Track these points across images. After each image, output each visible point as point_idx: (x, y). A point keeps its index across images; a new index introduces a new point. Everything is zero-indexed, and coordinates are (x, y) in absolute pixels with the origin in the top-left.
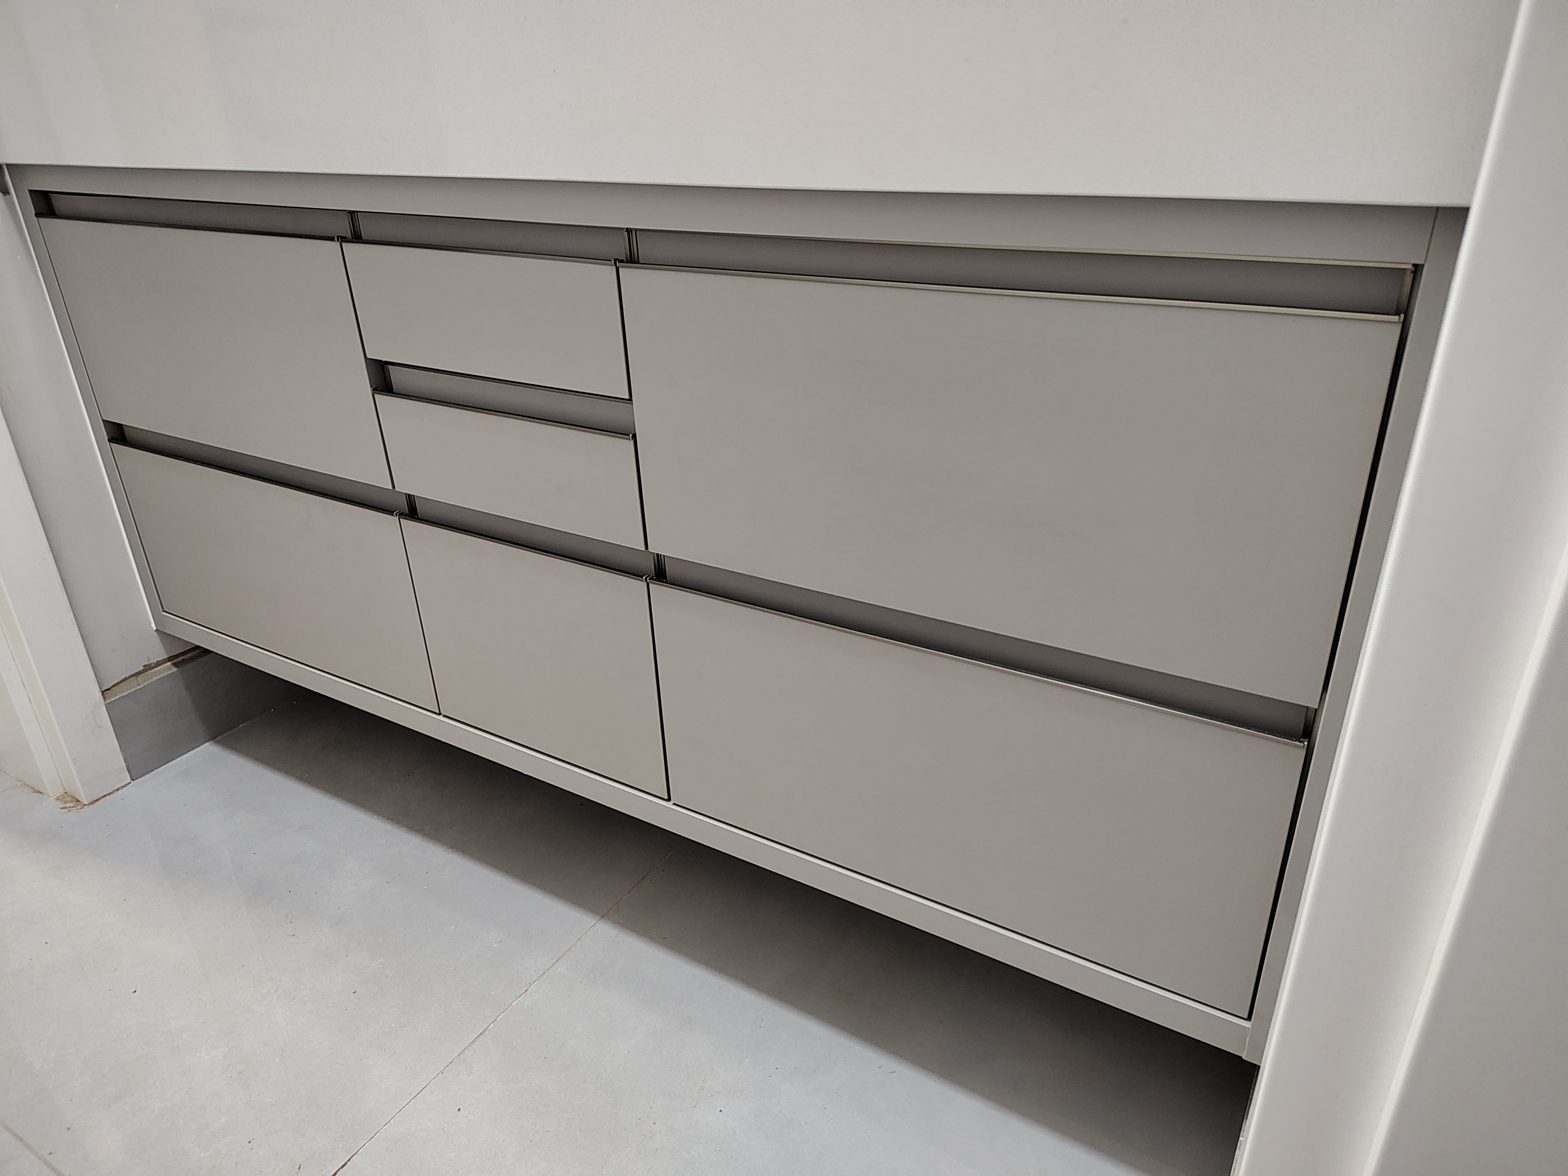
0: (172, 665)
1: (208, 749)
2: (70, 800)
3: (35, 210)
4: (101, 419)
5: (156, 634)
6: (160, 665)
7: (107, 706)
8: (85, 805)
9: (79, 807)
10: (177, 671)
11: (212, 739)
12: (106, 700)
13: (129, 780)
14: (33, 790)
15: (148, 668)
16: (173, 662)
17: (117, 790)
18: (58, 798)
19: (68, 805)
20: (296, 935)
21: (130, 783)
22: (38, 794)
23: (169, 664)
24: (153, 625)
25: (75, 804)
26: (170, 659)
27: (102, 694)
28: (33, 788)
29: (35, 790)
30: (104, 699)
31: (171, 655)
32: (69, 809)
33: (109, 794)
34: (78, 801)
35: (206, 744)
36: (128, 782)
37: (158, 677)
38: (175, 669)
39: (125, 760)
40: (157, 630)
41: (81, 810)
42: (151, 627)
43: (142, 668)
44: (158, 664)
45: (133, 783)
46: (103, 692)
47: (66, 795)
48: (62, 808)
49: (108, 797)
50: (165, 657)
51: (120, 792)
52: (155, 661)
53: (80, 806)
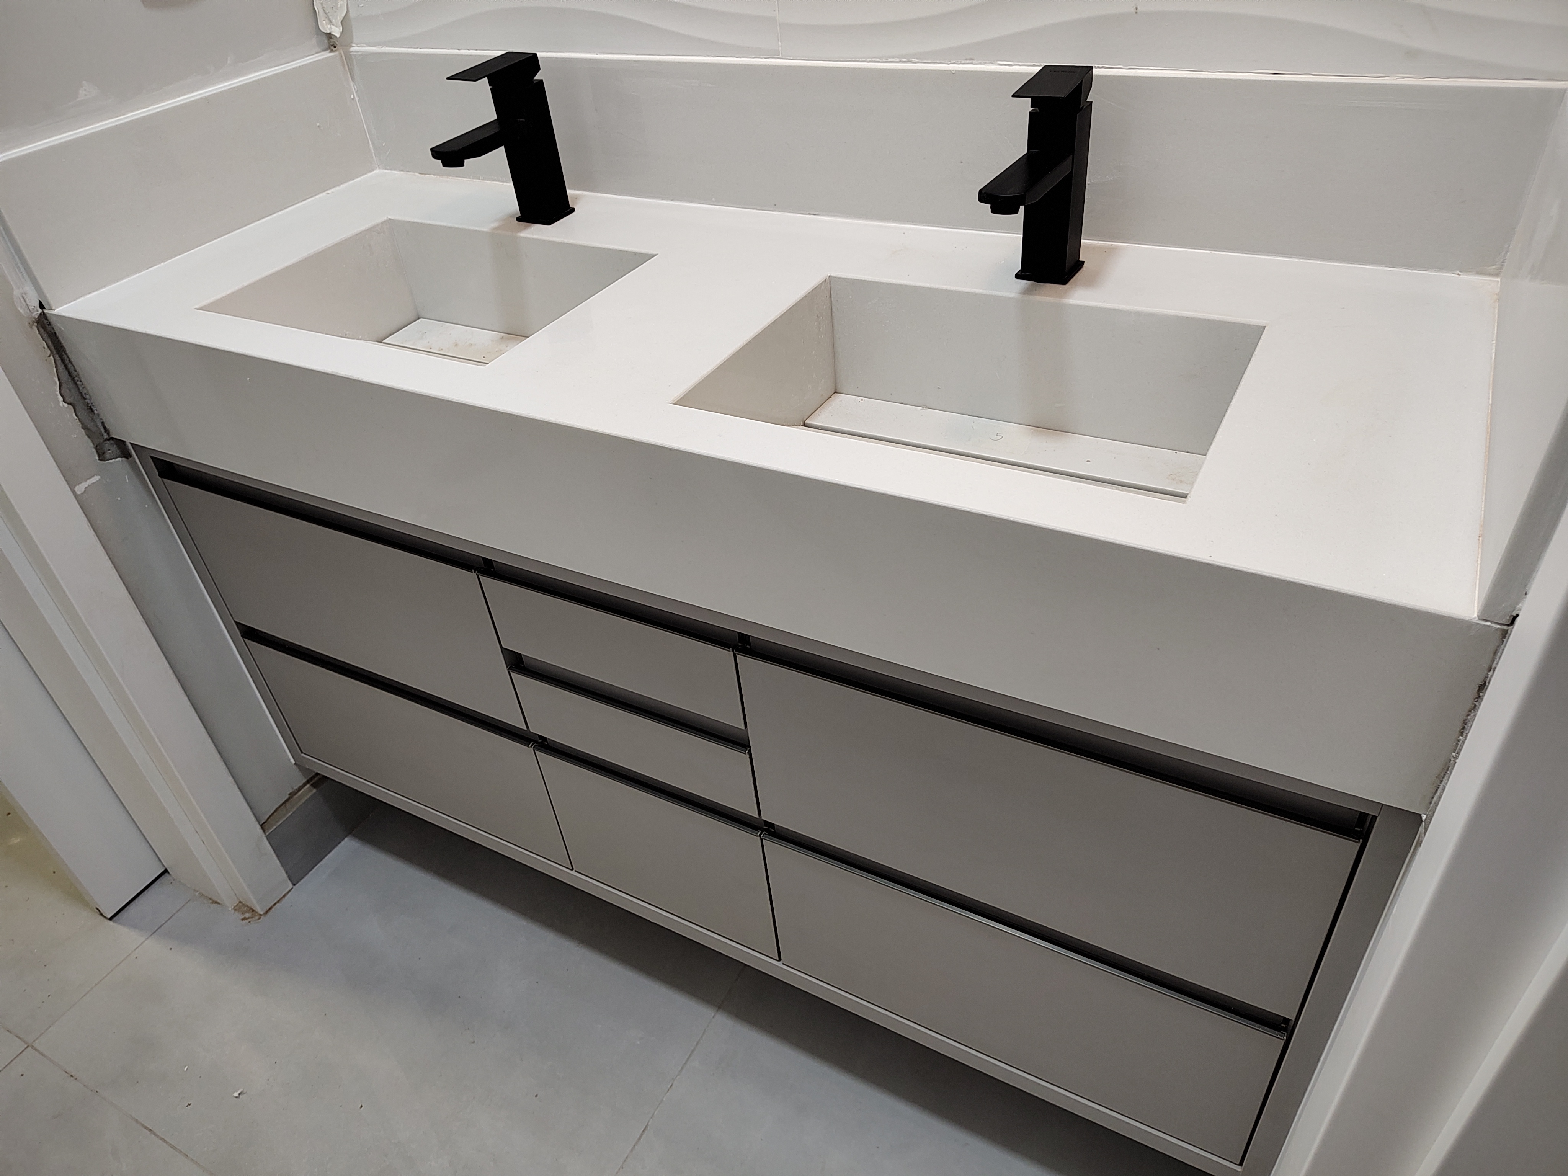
0: (311, 787)
1: (348, 845)
2: (246, 910)
3: (158, 471)
4: (233, 622)
5: (295, 767)
6: (301, 789)
7: (268, 838)
8: (261, 915)
9: (257, 918)
10: (317, 791)
11: (350, 833)
12: (266, 831)
13: (291, 886)
14: (211, 901)
15: (292, 795)
16: (311, 783)
17: (284, 896)
18: (236, 908)
19: (247, 915)
20: (476, 1041)
21: (292, 889)
22: (216, 905)
23: (308, 786)
24: (292, 761)
25: (252, 915)
26: (308, 782)
27: (262, 828)
28: (210, 899)
29: (213, 901)
30: (264, 831)
31: (308, 778)
32: (249, 920)
33: (278, 901)
34: (253, 911)
35: (346, 839)
36: (291, 887)
37: (303, 801)
38: (315, 791)
39: (287, 872)
40: (295, 764)
41: (259, 920)
42: (291, 762)
43: (287, 796)
44: (300, 789)
45: (294, 887)
46: (261, 826)
47: (241, 904)
48: (243, 919)
49: (277, 905)
50: (305, 781)
51: (286, 898)
52: (297, 787)
53: (257, 916)
